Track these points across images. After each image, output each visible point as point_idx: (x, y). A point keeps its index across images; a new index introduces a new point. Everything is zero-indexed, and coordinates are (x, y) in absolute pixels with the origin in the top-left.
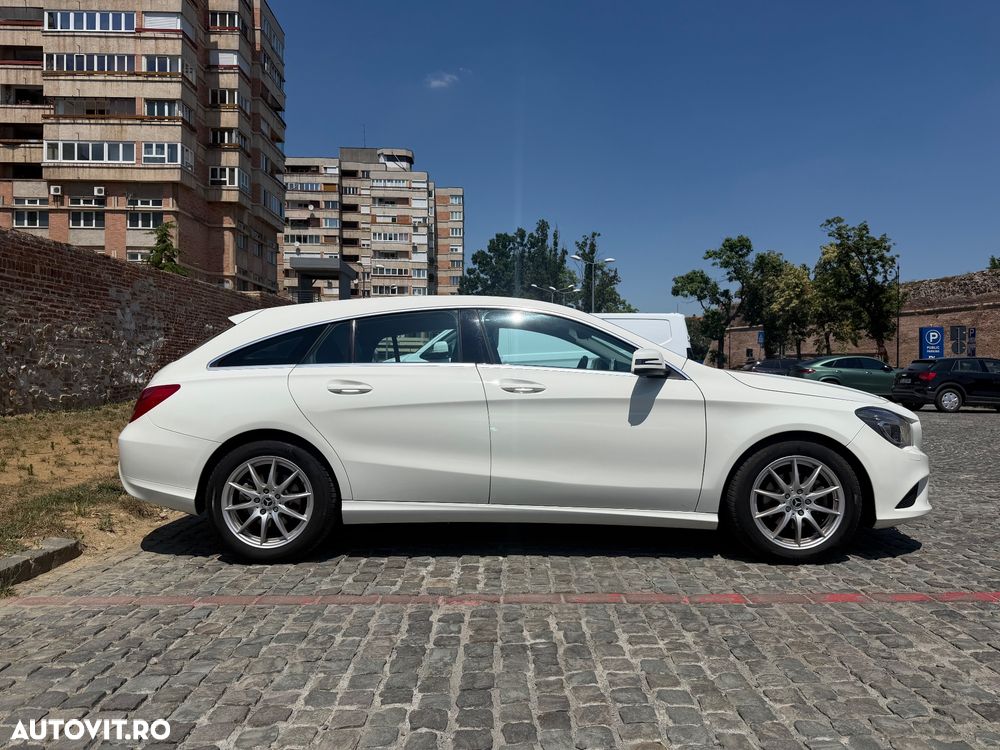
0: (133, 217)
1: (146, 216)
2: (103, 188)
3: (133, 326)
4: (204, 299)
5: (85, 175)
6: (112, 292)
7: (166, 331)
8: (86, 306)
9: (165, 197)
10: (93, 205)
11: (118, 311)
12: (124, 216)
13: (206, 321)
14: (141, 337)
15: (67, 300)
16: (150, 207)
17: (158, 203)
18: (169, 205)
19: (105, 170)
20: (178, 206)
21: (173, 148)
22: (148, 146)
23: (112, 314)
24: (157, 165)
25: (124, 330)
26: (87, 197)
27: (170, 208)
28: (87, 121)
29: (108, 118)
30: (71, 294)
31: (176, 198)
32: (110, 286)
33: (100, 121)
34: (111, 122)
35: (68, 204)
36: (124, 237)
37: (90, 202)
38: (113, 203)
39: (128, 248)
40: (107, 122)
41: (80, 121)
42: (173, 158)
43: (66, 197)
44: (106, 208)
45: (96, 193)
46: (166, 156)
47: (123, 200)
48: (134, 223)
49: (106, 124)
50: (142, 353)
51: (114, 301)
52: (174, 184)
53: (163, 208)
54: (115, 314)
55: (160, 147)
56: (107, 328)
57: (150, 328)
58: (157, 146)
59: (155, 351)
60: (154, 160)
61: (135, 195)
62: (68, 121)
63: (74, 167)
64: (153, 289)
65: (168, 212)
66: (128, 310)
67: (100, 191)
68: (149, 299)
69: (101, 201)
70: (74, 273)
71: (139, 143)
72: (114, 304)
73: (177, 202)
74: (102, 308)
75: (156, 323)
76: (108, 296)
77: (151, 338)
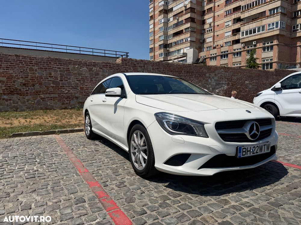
0: (264, 49)
1: (268, 47)
2: (255, 42)
3: (215, 84)
4: (245, 73)
5: (251, 39)
6: (207, 75)
7: (228, 84)
8: (198, 79)
9: (274, 40)
10: (253, 47)
11: (209, 80)
12: (261, 49)
13: (246, 80)
14: (217, 87)
15: (192, 78)
16: (270, 44)
17: (272, 42)
18: (275, 42)
19: (256, 36)
20: (278, 42)
21: (277, 23)
22: (269, 25)
23: (207, 81)
24: (272, 30)
25: (211, 85)
26: (251, 45)
27: (276, 43)
28: (252, 23)
29: (258, 20)
30: (193, 77)
31: (278, 39)
32: (206, 73)
33: (255, 21)
34: (259, 20)
35: (246, 48)
36: (261, 55)
37: (252, 47)
38: (259, 46)
39: (262, 58)
40: (257, 21)
41: (250, 23)
42: (277, 27)
43: (246, 46)
44: (256, 47)
45: (254, 44)
46: (275, 26)
47: (261, 44)
48: (264, 50)
49: (257, 22)
50: (218, 91)
51: (208, 77)
52: (277, 35)
53: (273, 44)
54: (208, 81)
55: (273, 24)
56: (205, 85)
57: (221, 84)
58: (272, 24)
59: (223, 91)
60: (271, 29)
61: (265, 42)
62: (247, 24)
63: (248, 37)
64: (223, 72)
65: (275, 45)
66: (213, 79)
67: (255, 43)
68: (221, 76)
69: (255, 46)
70: (194, 71)
71: (266, 25)
72: (208, 78)
73: (278, 41)
74: (203, 80)
75: (224, 82)
76: (206, 76)
77: (222, 87)
